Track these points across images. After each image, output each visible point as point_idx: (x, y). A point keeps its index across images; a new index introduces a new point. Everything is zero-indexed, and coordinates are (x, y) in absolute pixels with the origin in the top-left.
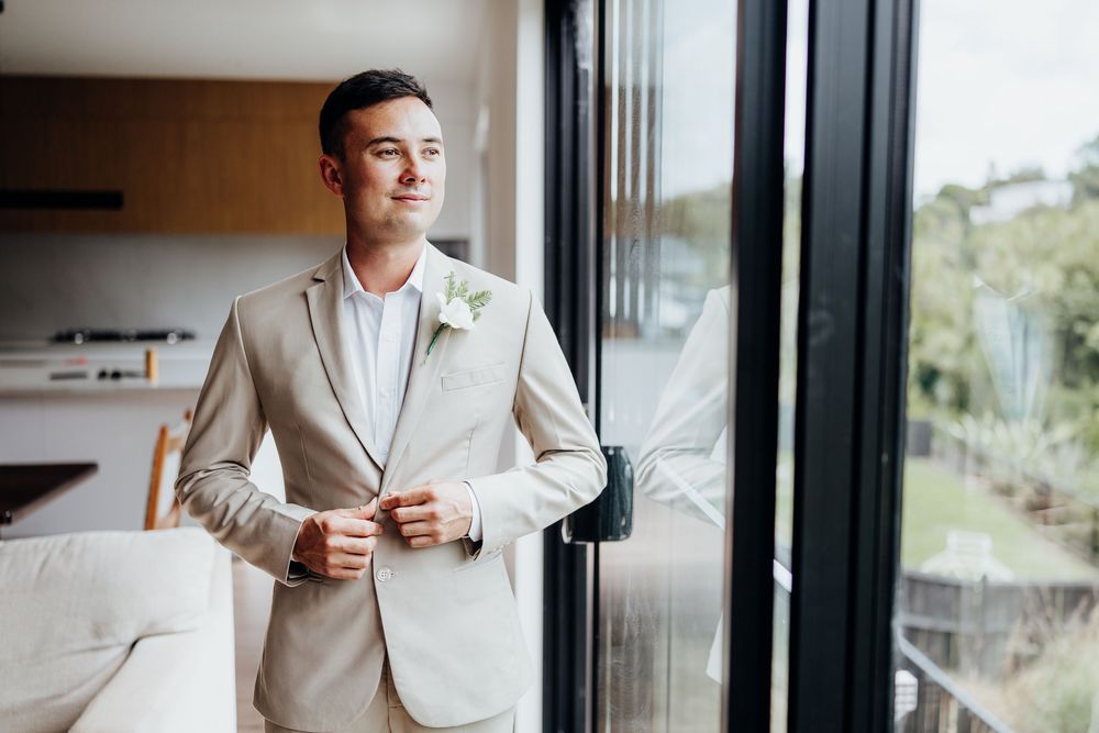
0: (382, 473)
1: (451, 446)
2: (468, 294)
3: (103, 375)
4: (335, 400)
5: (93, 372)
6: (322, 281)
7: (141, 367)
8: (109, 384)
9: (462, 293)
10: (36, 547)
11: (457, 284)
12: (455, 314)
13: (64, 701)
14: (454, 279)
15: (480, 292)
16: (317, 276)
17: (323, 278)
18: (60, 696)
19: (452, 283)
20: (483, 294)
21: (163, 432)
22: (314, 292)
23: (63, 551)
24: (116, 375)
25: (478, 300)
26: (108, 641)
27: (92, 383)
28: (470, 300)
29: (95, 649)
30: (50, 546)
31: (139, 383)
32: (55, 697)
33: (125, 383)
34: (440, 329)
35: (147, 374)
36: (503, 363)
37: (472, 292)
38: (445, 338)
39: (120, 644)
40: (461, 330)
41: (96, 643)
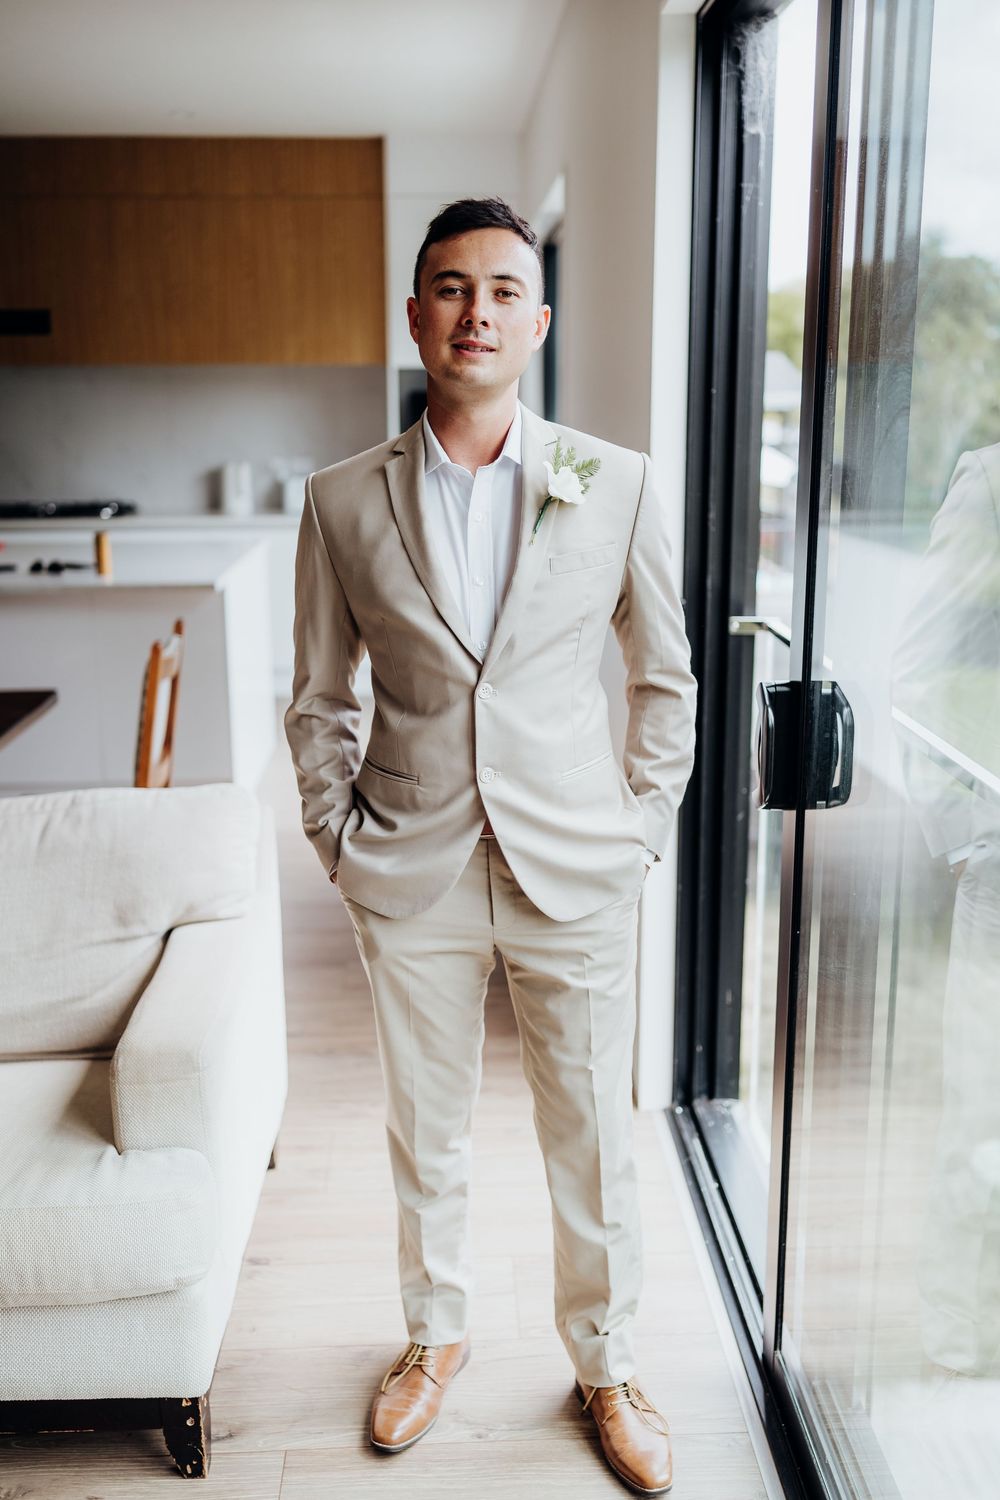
0: (480, 668)
1: (559, 638)
2: (575, 462)
3: (36, 568)
4: (419, 585)
5: (24, 565)
6: (401, 453)
7: (88, 558)
8: (45, 580)
9: (567, 463)
10: (31, 807)
11: (564, 452)
12: (564, 486)
13: (87, 1004)
14: (562, 445)
15: (588, 459)
16: (397, 449)
17: (403, 451)
18: (81, 998)
19: (558, 450)
20: (591, 463)
21: (156, 650)
22: (393, 467)
23: (67, 814)
24: (56, 568)
25: (587, 469)
26: (136, 930)
27: (22, 579)
28: (577, 470)
29: (120, 940)
30: (48, 807)
31: (87, 578)
32: (73, 1000)
33: (68, 578)
34: (547, 503)
35: (99, 566)
36: (613, 543)
37: (579, 460)
38: (553, 512)
39: (151, 934)
40: (571, 505)
41: (121, 933)
